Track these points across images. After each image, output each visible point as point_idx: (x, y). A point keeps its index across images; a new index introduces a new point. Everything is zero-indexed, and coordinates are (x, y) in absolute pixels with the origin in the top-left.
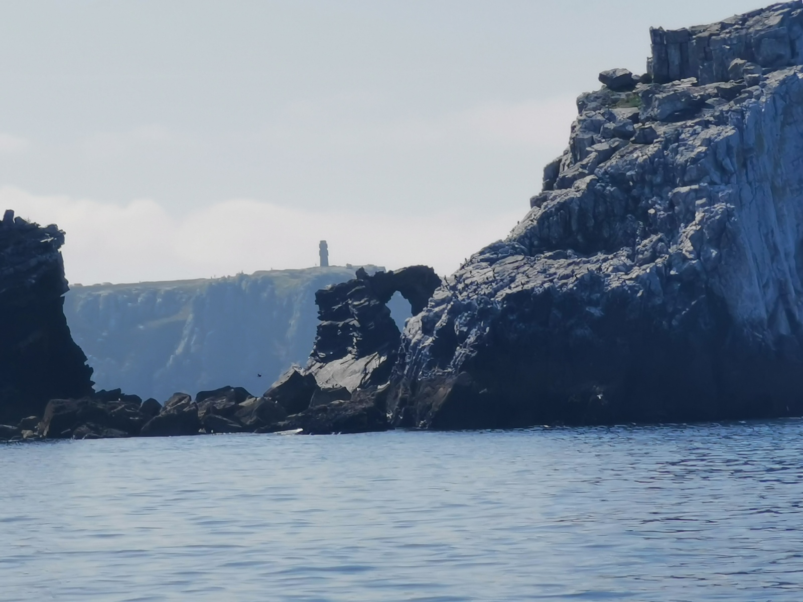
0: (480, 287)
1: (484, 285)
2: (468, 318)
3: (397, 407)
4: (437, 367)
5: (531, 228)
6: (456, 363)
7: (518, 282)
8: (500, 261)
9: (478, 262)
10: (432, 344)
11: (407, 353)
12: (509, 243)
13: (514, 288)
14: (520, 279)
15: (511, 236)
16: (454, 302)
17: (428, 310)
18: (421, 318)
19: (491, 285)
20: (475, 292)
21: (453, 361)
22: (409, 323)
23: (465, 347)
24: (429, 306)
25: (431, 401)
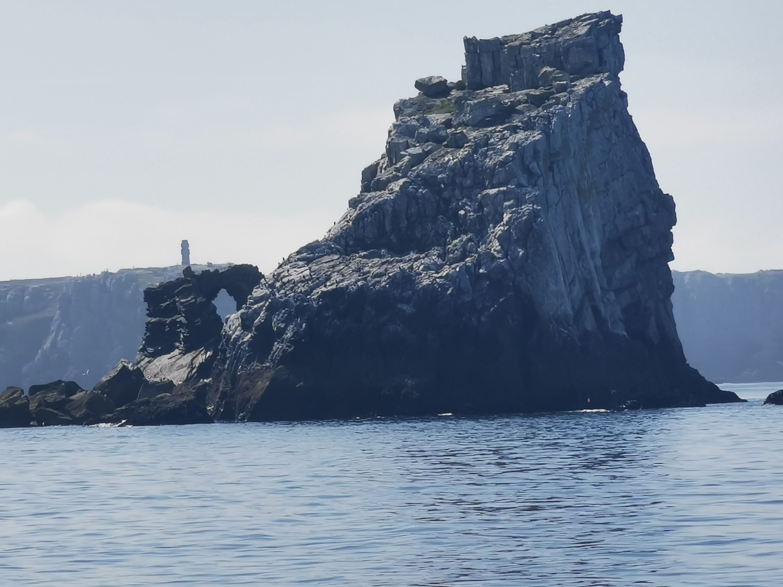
0: (297, 285)
1: (301, 284)
2: (286, 315)
3: (219, 400)
4: (255, 362)
5: (347, 228)
6: (274, 358)
7: (333, 280)
8: (317, 260)
9: (295, 261)
10: (251, 339)
11: (228, 349)
12: (325, 243)
13: (329, 286)
14: (335, 277)
15: (327, 236)
16: (271, 299)
17: (247, 307)
18: (240, 315)
19: (308, 283)
20: (292, 290)
21: (270, 356)
22: (229, 320)
23: (282, 343)
24: (248, 303)
25: (250, 394)
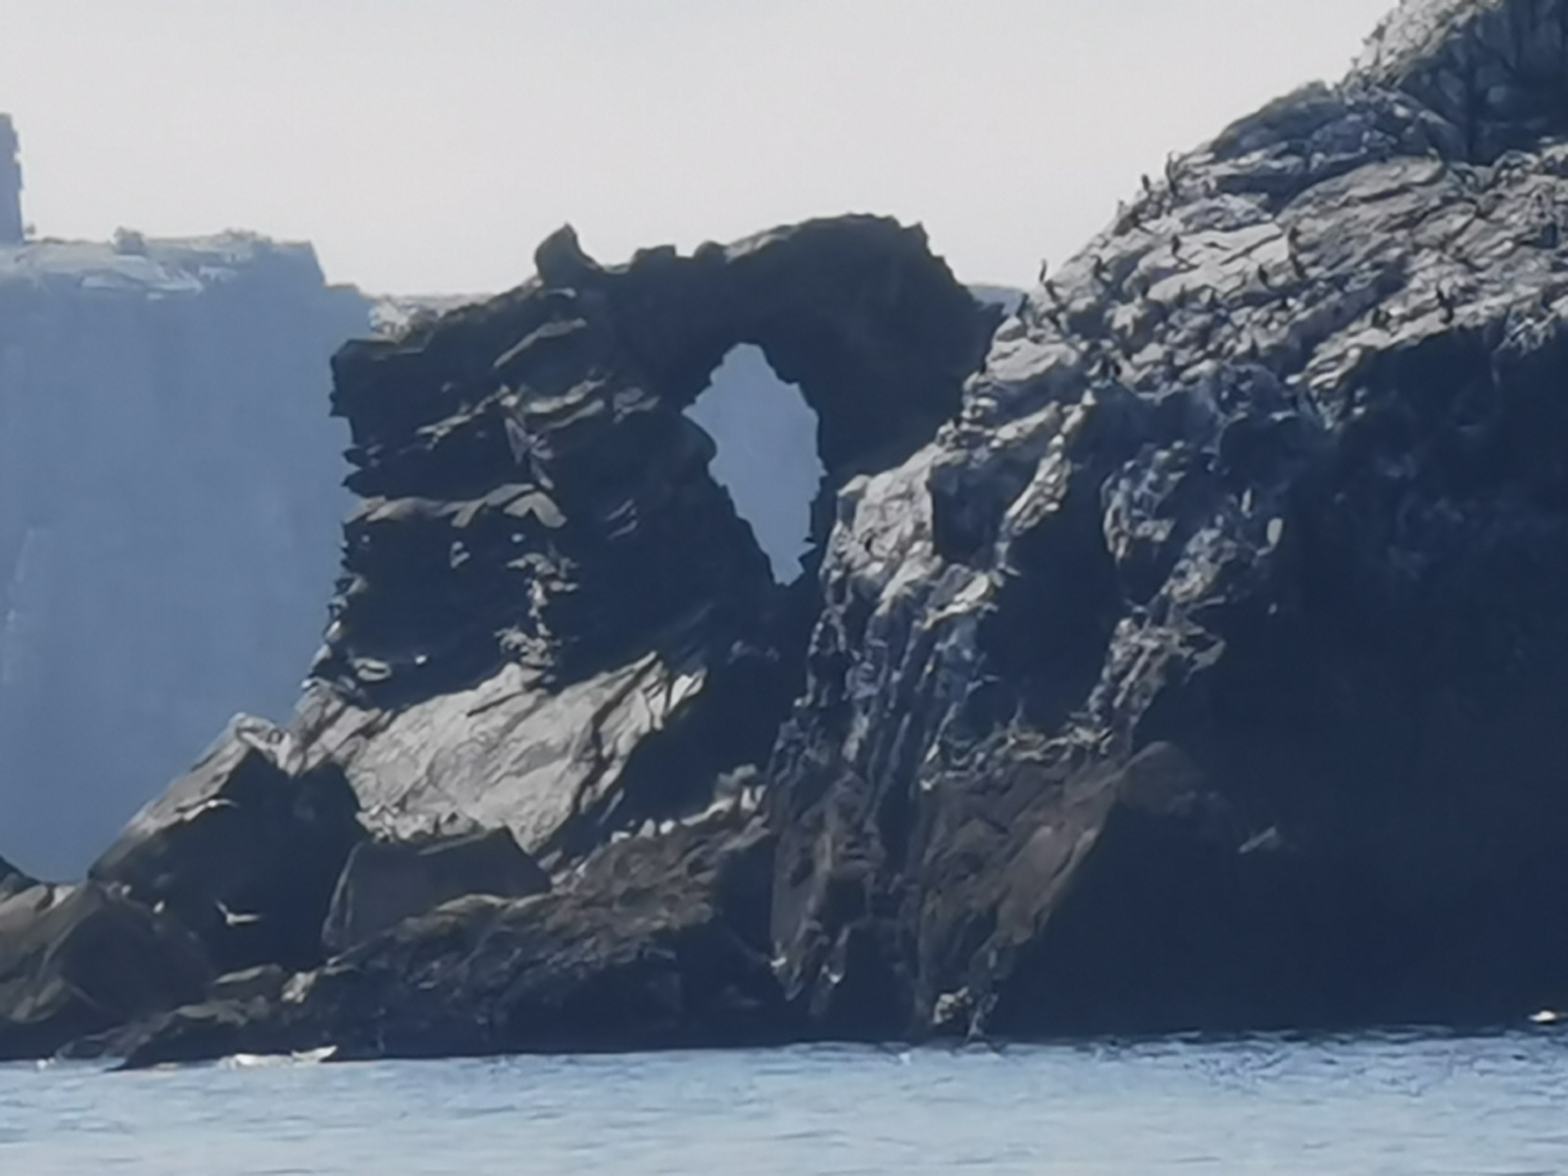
0: (1226, 320)
1: (1247, 310)
2: (1174, 477)
3: (816, 925)
4: (1014, 722)
5: (1473, 19)
6: (1118, 702)
7: (1419, 291)
8: (1321, 187)
9: (1210, 195)
10: (988, 606)
11: (857, 655)
12: (1362, 96)
13: (1404, 319)
14: (1430, 274)
15: (1366, 62)
16: (1097, 393)
17: (967, 434)
18: (925, 476)
19: (1284, 307)
20: (1203, 346)
21: (1099, 690)
22: (861, 504)
23: (1160, 621)
24: (966, 414)
25: (995, 894)
